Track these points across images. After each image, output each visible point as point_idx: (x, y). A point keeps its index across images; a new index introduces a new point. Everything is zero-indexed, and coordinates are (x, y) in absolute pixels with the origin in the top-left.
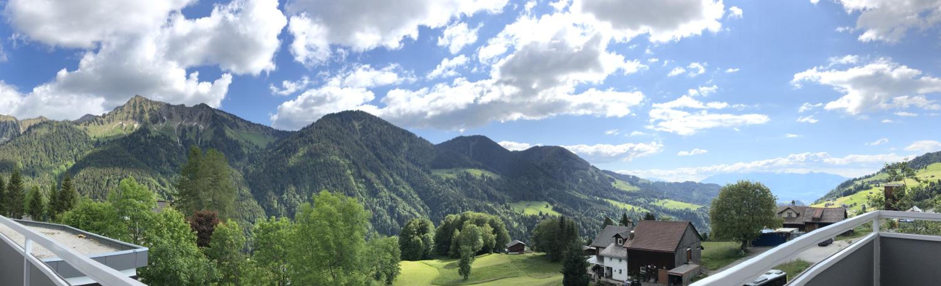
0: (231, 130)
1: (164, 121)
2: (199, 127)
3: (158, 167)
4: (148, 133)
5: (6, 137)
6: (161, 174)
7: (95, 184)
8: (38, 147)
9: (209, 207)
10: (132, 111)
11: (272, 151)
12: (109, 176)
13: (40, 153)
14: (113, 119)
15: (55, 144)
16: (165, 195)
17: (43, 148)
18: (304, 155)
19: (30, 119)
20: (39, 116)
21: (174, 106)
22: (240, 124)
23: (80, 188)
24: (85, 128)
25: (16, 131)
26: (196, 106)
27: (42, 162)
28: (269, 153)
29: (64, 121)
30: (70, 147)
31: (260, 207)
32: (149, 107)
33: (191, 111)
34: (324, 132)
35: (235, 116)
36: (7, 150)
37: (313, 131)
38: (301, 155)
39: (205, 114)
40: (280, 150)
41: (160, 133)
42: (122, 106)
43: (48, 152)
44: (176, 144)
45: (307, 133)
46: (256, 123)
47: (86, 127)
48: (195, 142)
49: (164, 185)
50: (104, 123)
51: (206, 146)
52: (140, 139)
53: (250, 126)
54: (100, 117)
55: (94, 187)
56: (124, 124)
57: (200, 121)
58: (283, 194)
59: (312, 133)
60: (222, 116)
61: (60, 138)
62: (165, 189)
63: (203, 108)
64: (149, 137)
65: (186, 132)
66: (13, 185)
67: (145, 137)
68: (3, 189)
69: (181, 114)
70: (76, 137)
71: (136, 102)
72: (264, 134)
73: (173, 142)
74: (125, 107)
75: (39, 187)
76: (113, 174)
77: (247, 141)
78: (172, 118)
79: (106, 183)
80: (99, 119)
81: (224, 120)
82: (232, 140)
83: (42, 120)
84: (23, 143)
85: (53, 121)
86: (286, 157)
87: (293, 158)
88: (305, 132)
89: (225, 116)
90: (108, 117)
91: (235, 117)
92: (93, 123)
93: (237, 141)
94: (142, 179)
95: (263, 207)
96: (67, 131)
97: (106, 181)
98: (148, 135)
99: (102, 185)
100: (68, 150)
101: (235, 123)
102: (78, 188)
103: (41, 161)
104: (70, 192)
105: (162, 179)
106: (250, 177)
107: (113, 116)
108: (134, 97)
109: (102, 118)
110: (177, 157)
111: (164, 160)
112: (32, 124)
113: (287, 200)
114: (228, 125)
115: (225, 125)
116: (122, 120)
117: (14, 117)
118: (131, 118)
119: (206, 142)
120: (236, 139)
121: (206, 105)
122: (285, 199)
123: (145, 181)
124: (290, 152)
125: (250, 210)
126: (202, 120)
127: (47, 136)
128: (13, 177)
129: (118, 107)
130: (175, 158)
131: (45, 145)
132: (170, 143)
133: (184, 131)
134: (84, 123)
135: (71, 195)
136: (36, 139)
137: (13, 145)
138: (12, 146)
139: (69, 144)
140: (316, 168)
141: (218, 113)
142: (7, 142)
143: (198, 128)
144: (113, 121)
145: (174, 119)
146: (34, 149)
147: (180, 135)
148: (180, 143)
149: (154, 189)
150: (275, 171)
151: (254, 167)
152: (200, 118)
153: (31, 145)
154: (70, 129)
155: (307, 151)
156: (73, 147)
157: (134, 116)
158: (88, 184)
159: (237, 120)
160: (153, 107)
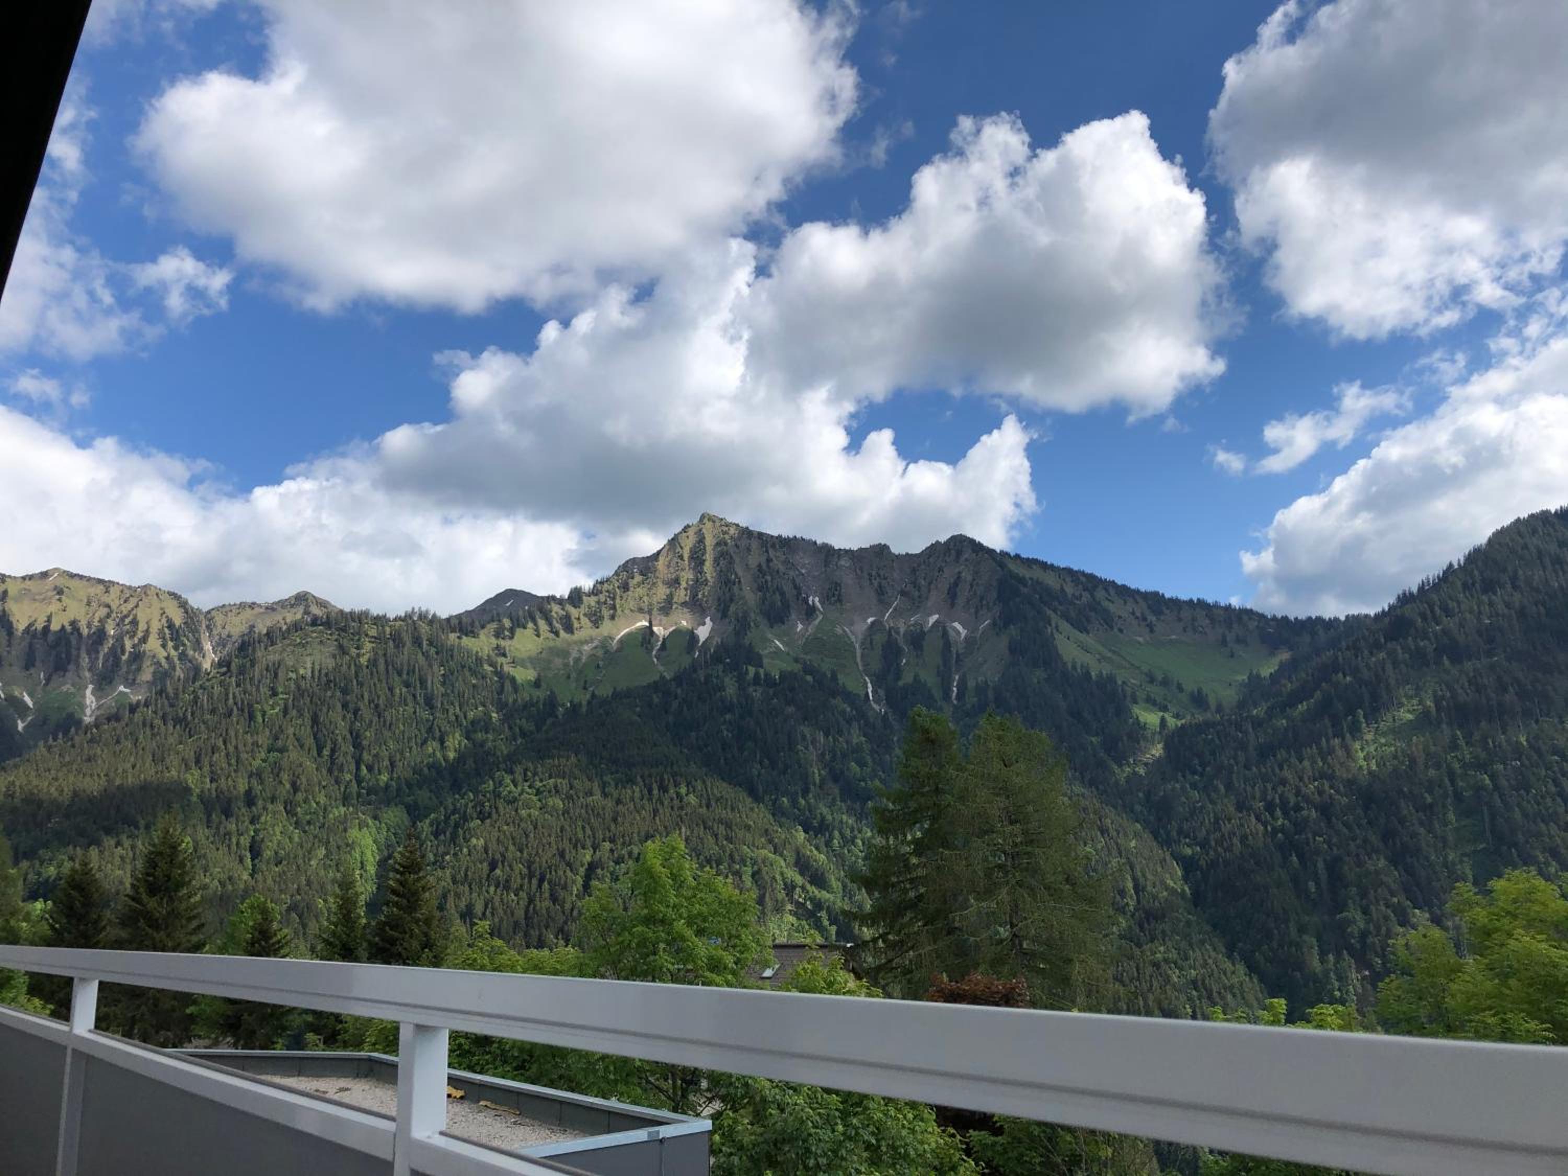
0: (1082, 637)
1: (811, 611)
2: (952, 633)
3: (794, 803)
4: (749, 661)
5: (131, 683)
6: (806, 831)
7: (535, 882)
8: (281, 729)
9: (996, 963)
10: (687, 576)
11: (1271, 709)
12: (595, 848)
13: (294, 754)
14: (614, 607)
15: (366, 713)
16: (826, 923)
17: (306, 732)
18: (1424, 721)
19: (252, 606)
20: (294, 593)
21: (848, 552)
22: (1115, 608)
23: (470, 906)
24: (498, 647)
25: (183, 656)
26: (934, 549)
27: (300, 796)
28: (1257, 724)
29: (408, 617)
30: (430, 730)
31: (1241, 969)
32: (754, 560)
33: (914, 571)
34: (1508, 605)
35: (1091, 577)
36: (129, 744)
37: (1452, 605)
38: (1410, 717)
39: (967, 576)
40: (1302, 707)
41: (796, 660)
42: (649, 559)
43: (326, 752)
44: (857, 702)
45: (1424, 618)
46: (1184, 596)
47: (502, 643)
48: (937, 694)
49: (819, 880)
50: (576, 625)
51: (981, 708)
52: (722, 688)
53: (1158, 613)
54: (560, 602)
55: (531, 901)
56: (655, 629)
57: (953, 605)
58: (1340, 907)
59: (1448, 612)
60: (1038, 583)
61: (391, 689)
62: (824, 895)
63: (959, 553)
64: (756, 680)
65: (899, 652)
66: (152, 903)
67: (741, 678)
68: (96, 922)
69: (876, 583)
70: (459, 685)
71: (701, 540)
72: (1224, 642)
73: (848, 696)
74: (661, 564)
75: (277, 910)
76: (612, 841)
77: (1152, 680)
78: (840, 600)
79: (580, 880)
80: (556, 608)
81: (1049, 597)
82: (1087, 675)
83: (306, 612)
84: (213, 711)
85: (360, 617)
86: (1339, 734)
87: (1369, 737)
88: (1408, 611)
89: (1051, 580)
90: (592, 601)
91: (1091, 582)
92: (530, 625)
93: (1111, 679)
94: (731, 856)
95: (1252, 968)
96: (421, 657)
97: (582, 870)
98: (752, 670)
99: (565, 887)
100: (424, 742)
101: (1095, 606)
102: (463, 905)
103: (295, 788)
104: (417, 921)
105: (810, 851)
106: (1180, 832)
107: (614, 599)
108: (695, 520)
109: (569, 608)
110: (869, 760)
111: (817, 773)
112: (262, 628)
113: (1364, 935)
114: (1066, 617)
115: (1055, 619)
116: (650, 612)
117: (174, 596)
118: (684, 604)
119: (981, 690)
120: (1106, 670)
121: (972, 541)
122: (1353, 930)
123: (743, 862)
124: (1351, 711)
125: (1194, 983)
126: (960, 601)
127: (328, 681)
128: (152, 863)
129: (634, 561)
130: (862, 764)
131: (315, 720)
132: (839, 703)
133: (891, 651)
134: (494, 625)
135: (426, 935)
136: (274, 694)
137: (164, 718)
138: (158, 722)
139: (425, 714)
140: (1492, 777)
141: (1022, 571)
142: (133, 709)
143: (945, 634)
144: (612, 617)
145: (848, 605)
146: (264, 739)
147: (876, 665)
148: (877, 701)
149: (782, 895)
150: (1292, 800)
151: (1194, 786)
152: (952, 594)
153: (252, 717)
154: (433, 650)
155: (1437, 701)
156: (446, 727)
157: (694, 596)
158: (507, 888)
159: (1100, 594)
160: (769, 560)
